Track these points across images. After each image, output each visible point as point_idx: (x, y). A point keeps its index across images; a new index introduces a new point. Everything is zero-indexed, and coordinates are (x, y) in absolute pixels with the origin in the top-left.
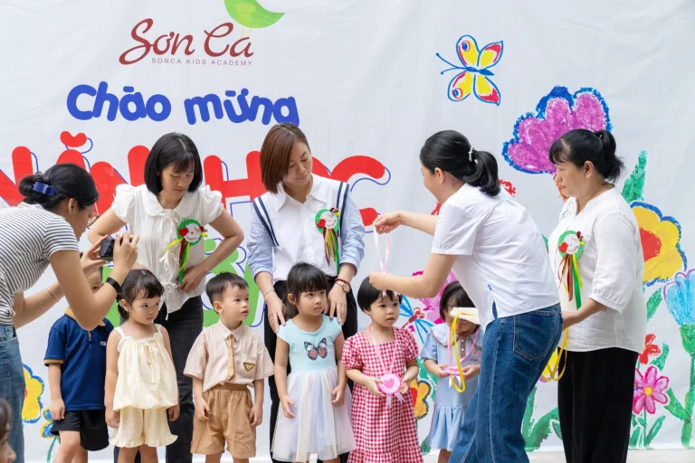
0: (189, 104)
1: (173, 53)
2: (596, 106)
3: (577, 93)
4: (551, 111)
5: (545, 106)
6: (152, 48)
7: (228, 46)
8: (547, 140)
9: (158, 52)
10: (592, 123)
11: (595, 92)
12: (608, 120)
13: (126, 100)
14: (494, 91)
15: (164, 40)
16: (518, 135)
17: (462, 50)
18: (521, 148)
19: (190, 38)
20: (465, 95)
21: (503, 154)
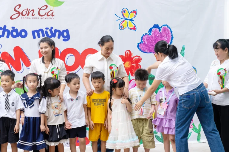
0: (33, 32)
1: (28, 15)
2: (168, 31)
3: (161, 26)
4: (153, 33)
5: (151, 31)
6: (21, 14)
7: (46, 13)
8: (152, 42)
9: (23, 15)
10: (167, 36)
11: (168, 26)
12: (172, 35)
13: (13, 31)
14: (134, 26)
15: (25, 11)
16: (142, 41)
17: (123, 13)
18: (143, 45)
19: (33, 10)
20: (124, 28)
21: (137, 47)
